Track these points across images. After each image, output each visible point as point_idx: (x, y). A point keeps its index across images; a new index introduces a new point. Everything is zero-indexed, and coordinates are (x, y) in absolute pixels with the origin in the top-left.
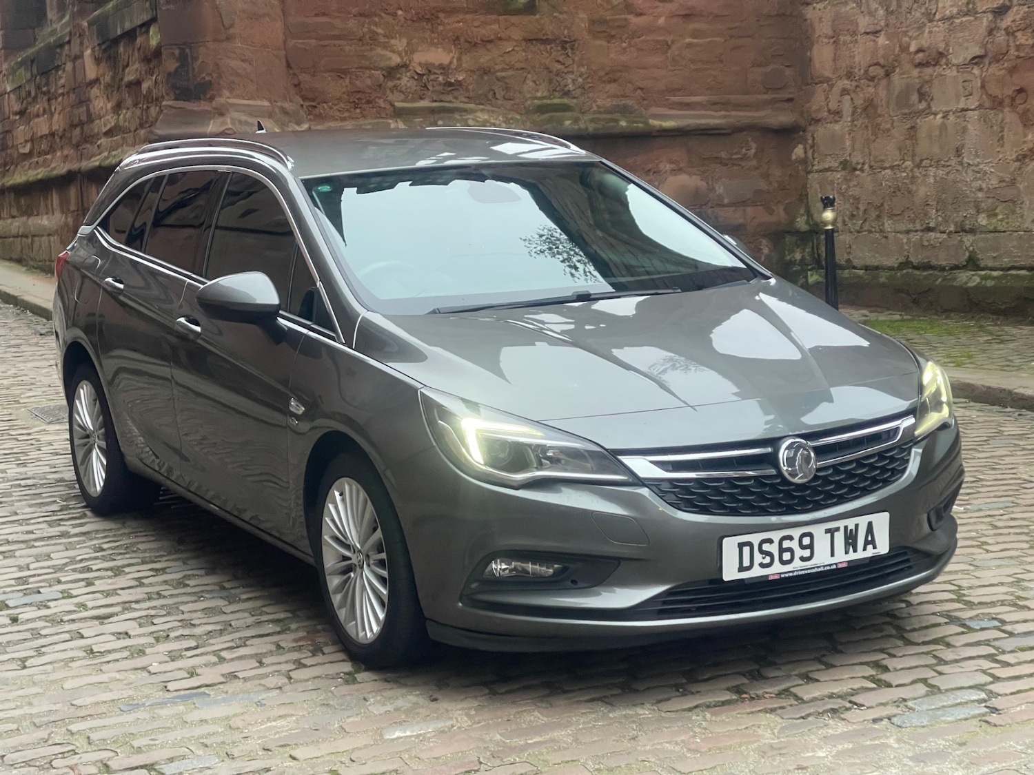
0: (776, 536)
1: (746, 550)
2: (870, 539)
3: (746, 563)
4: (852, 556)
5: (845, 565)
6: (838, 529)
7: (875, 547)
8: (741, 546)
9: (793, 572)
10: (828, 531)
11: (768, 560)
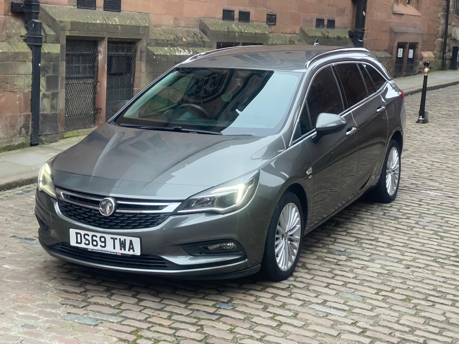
0: (91, 234)
1: (79, 236)
2: (131, 247)
3: (79, 241)
4: (123, 252)
5: (120, 254)
6: (116, 239)
7: (134, 251)
8: (77, 233)
9: (97, 250)
10: (112, 238)
11: (87, 242)
